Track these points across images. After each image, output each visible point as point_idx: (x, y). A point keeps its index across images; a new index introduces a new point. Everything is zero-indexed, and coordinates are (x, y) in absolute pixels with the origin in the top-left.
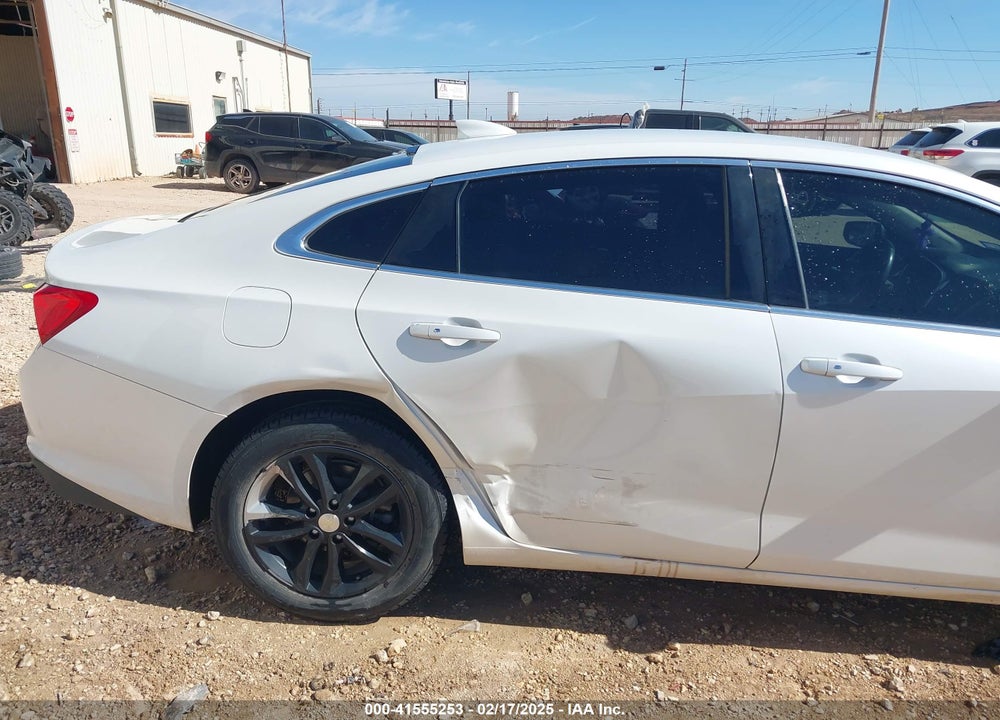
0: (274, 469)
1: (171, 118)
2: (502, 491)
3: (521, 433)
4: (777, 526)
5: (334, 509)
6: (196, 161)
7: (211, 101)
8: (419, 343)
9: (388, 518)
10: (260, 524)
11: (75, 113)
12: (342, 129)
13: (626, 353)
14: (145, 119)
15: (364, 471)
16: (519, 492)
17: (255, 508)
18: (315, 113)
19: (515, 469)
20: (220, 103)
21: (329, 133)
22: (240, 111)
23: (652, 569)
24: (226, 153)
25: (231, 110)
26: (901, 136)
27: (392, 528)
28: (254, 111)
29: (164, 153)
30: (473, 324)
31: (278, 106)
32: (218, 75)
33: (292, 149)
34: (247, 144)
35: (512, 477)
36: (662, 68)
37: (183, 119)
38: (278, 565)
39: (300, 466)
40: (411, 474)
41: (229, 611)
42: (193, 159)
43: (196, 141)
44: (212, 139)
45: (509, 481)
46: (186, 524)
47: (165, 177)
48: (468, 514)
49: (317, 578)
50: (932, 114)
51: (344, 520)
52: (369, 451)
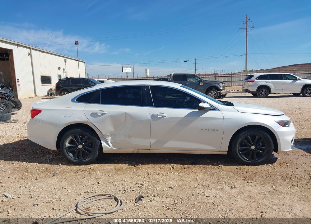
0: (71, 138)
1: (46, 80)
2: (109, 139)
3: (111, 129)
4: (153, 141)
5: (81, 144)
6: (53, 92)
7: (57, 75)
8: (94, 115)
9: (90, 146)
10: (68, 147)
11: (20, 80)
12: (93, 81)
13: (126, 114)
14: (38, 81)
15: (86, 137)
16: (112, 139)
17: (67, 144)
18: (87, 77)
19: (111, 135)
20: (59, 76)
21: (90, 83)
22: (65, 78)
23: (135, 151)
24: (61, 89)
25: (62, 77)
26: (245, 78)
27: (92, 147)
28: (69, 77)
29: (44, 90)
30: (103, 111)
31: (76, 76)
32: (59, 68)
33: (80, 87)
34: (67, 86)
36: (186, 61)
37: (49, 80)
38: (71, 155)
39: (75, 137)
40: (94, 137)
41: (63, 164)
42: (52, 91)
43: (53, 86)
44: (58, 86)
45: (110, 137)
46: (56, 149)
47: (44, 96)
48: (104, 144)
49: (78, 157)
50: (270, 70)
51: (83, 146)
52: (87, 133)
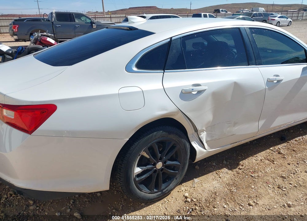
2: (204, 136)
5: (161, 160)
13: (236, 85)
16: (208, 135)
17: (137, 170)
19: (206, 128)
23: (236, 145)
30: (198, 85)
35: (206, 132)
45: (205, 133)
48: (197, 147)
49: (157, 186)
51: (163, 163)
